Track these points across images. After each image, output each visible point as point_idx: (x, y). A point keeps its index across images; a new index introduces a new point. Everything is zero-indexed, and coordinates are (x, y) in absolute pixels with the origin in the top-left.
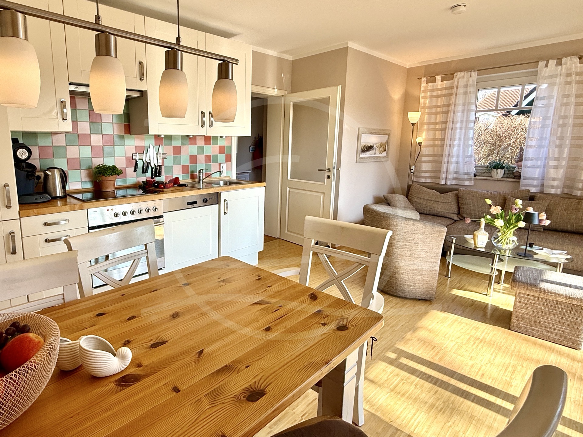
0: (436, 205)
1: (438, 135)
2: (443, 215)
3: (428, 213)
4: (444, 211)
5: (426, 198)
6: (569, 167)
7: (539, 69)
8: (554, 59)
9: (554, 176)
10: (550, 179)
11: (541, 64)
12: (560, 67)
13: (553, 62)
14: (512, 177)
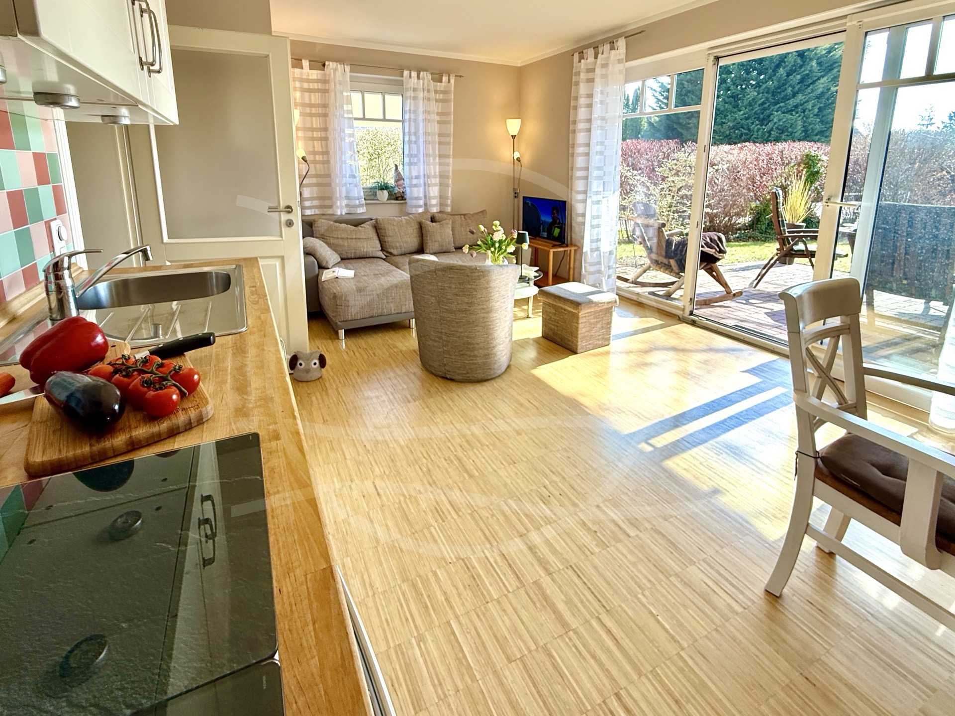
0: (360, 244)
1: (318, 146)
2: (371, 255)
3: (353, 257)
4: (371, 249)
5: (344, 236)
6: (441, 184)
7: (404, 79)
8: (414, 71)
9: (432, 195)
10: (430, 198)
11: (406, 73)
12: (421, 81)
13: (414, 74)
14: (397, 199)
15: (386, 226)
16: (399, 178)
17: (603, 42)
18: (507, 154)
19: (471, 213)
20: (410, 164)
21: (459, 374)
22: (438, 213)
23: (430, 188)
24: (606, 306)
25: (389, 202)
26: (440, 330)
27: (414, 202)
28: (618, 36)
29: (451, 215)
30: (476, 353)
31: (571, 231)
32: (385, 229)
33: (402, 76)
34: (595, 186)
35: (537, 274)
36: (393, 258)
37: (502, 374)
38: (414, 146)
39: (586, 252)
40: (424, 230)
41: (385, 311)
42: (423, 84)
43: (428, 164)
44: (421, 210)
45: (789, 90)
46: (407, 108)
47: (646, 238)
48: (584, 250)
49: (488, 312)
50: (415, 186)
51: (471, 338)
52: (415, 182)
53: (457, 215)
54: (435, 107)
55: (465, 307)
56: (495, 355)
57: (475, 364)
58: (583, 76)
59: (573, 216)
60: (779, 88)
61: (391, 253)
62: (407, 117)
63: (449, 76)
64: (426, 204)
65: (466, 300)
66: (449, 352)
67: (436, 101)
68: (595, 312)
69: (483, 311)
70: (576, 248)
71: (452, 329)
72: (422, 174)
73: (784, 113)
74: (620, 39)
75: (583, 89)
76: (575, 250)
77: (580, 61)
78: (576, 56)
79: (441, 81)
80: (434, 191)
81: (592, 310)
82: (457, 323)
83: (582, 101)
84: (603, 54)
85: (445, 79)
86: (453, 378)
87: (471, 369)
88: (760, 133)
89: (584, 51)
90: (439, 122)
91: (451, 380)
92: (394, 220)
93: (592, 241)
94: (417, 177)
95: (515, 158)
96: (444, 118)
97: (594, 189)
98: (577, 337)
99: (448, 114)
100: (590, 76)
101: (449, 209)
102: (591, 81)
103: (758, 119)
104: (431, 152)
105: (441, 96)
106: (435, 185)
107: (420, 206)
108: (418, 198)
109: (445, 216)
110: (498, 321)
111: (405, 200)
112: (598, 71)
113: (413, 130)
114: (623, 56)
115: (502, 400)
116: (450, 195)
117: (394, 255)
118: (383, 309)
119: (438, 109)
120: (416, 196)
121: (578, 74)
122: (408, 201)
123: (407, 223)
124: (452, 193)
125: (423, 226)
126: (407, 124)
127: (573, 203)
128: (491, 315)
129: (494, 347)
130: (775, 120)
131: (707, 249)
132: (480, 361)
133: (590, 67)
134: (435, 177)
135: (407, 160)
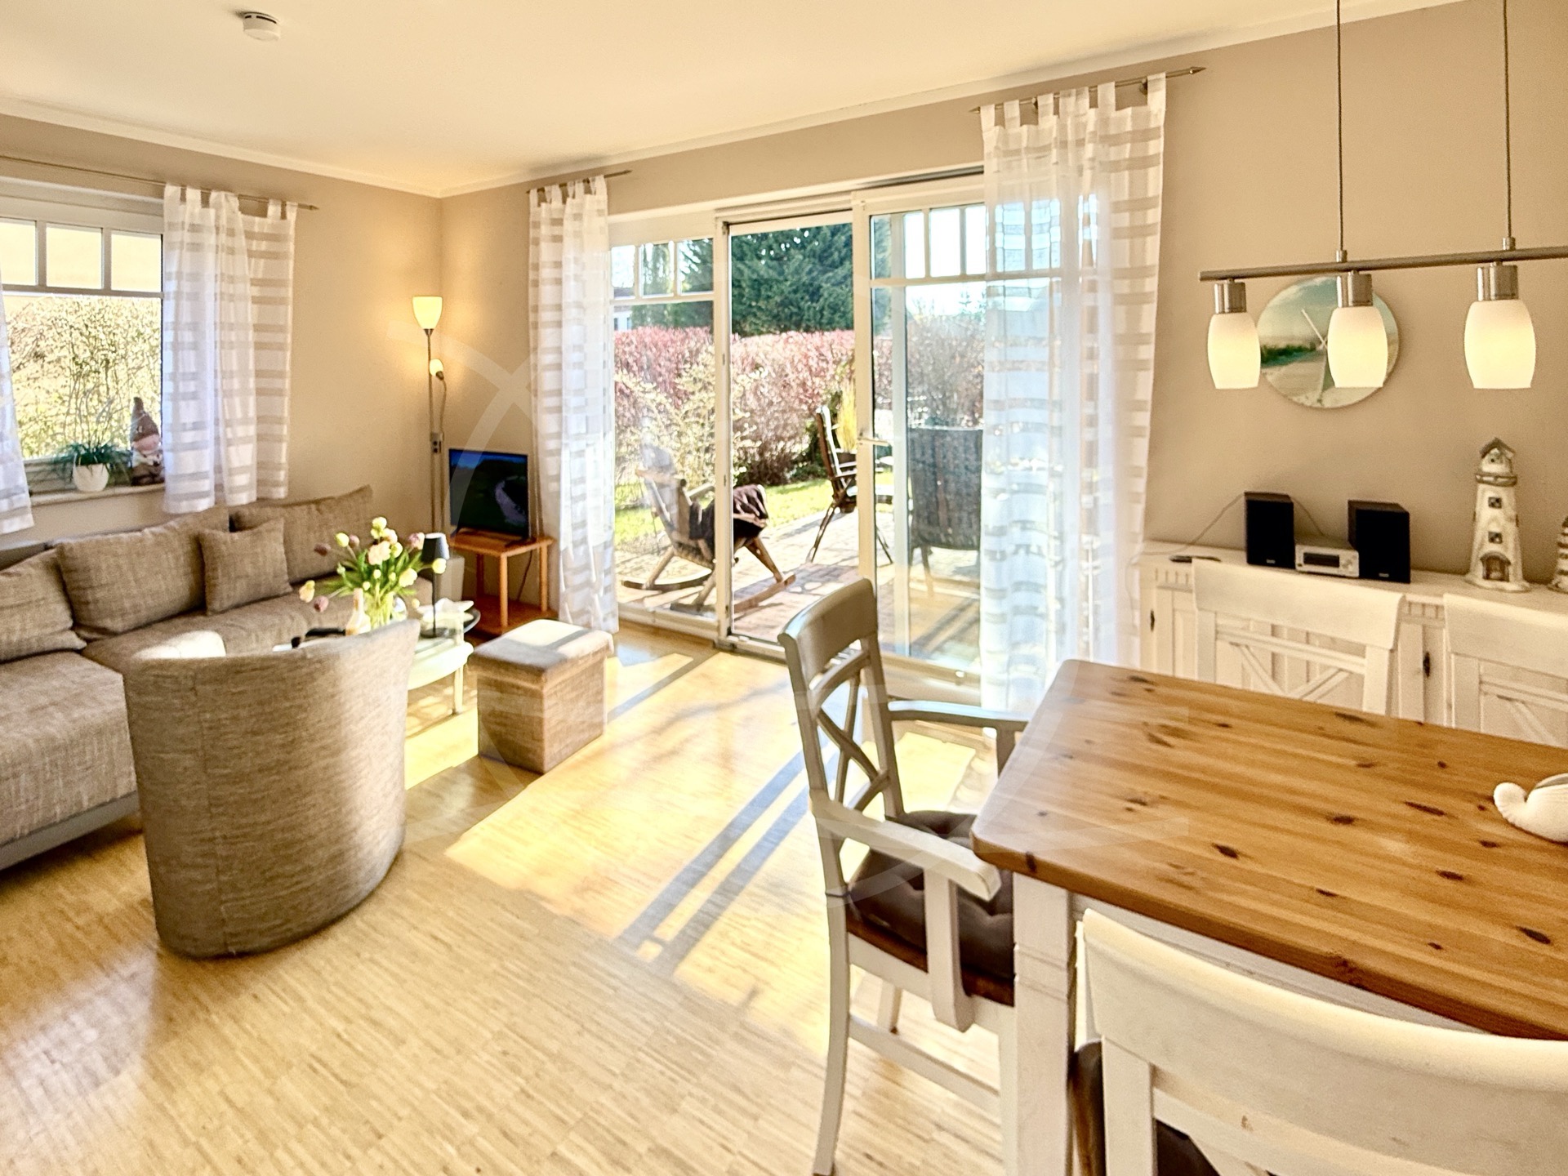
6: (260, 437)
7: (166, 201)
8: (194, 187)
9: (236, 463)
10: (231, 473)
11: (171, 190)
12: (212, 212)
13: (194, 195)
14: (136, 482)
15: (92, 561)
16: (145, 428)
17: (574, 177)
18: (416, 366)
19: (337, 493)
20: (176, 397)
21: (261, 933)
22: (251, 504)
23: (232, 449)
24: (591, 662)
25: (110, 492)
26: (208, 835)
27: (186, 487)
28: (596, 172)
29: (286, 506)
30: (308, 862)
31: (540, 510)
32: (87, 569)
33: (161, 196)
34: (575, 424)
35: (470, 617)
36: (111, 642)
37: (379, 886)
38: (189, 357)
39: (566, 550)
40: (207, 554)
41: (58, 810)
42: (218, 217)
43: (228, 394)
44: (204, 504)
45: (836, 256)
46: (172, 268)
47: (663, 506)
48: (562, 546)
49: (337, 753)
50: (194, 446)
51: (292, 828)
52: (189, 437)
53: (299, 504)
54: (245, 268)
55: (276, 755)
56: (359, 847)
57: (307, 889)
58: (545, 230)
59: (542, 481)
60: (825, 251)
61: (104, 631)
62: (171, 287)
63: (284, 205)
64: (219, 487)
65: (278, 739)
66: (234, 887)
67: (251, 254)
68: (573, 679)
69: (323, 753)
70: (549, 542)
71: (244, 821)
72: (210, 418)
73: (833, 285)
74: (597, 178)
75: (546, 252)
76: (549, 548)
77: (539, 205)
78: (534, 196)
79: (263, 213)
80: (244, 456)
81: (567, 675)
82: (255, 801)
83: (546, 273)
84: (574, 197)
85: (273, 209)
86: (249, 947)
87: (294, 907)
88: (811, 312)
89: (546, 189)
90: (256, 300)
91: (243, 955)
92: (119, 542)
93: (575, 527)
94: (197, 426)
95: (434, 374)
96: (270, 292)
97: (573, 430)
98: (541, 740)
99: (280, 283)
100: (556, 231)
101: (281, 493)
102: (558, 239)
103: (807, 291)
104: (235, 367)
105: (264, 246)
106: (245, 440)
107: (202, 495)
108: (197, 476)
109: (269, 511)
110: (362, 765)
111: (162, 481)
112: (569, 226)
113: (186, 318)
114: (604, 206)
115: (372, 960)
116: (284, 460)
117: (115, 634)
118: (49, 806)
119: (256, 271)
120: (191, 470)
121: (537, 225)
122: (169, 484)
123: (158, 544)
124: (290, 454)
125: (205, 544)
126: (170, 305)
127: (540, 456)
128: (343, 756)
129: (355, 830)
130: (826, 295)
131: (744, 516)
132: (318, 878)
133: (555, 216)
134: (245, 421)
135: (169, 387)
